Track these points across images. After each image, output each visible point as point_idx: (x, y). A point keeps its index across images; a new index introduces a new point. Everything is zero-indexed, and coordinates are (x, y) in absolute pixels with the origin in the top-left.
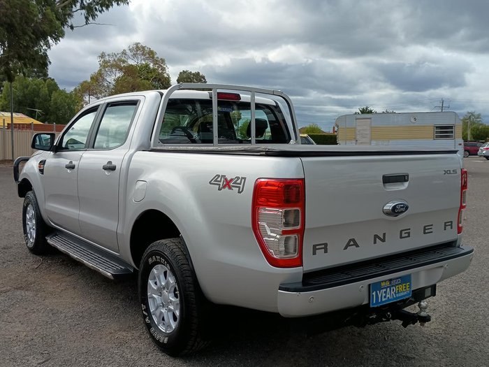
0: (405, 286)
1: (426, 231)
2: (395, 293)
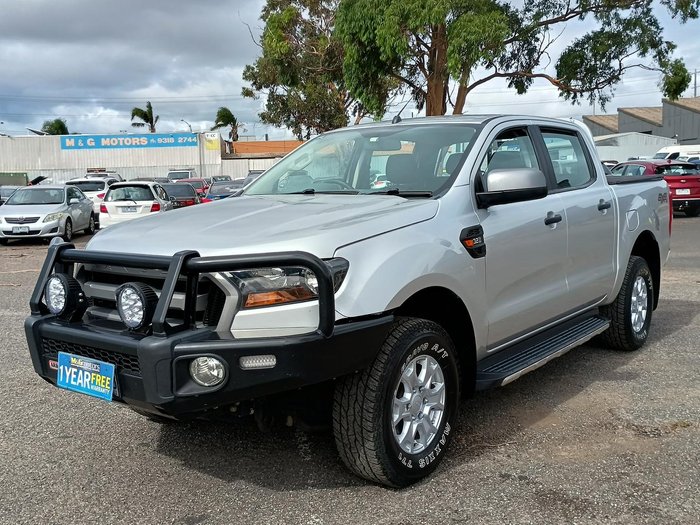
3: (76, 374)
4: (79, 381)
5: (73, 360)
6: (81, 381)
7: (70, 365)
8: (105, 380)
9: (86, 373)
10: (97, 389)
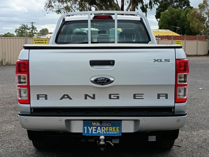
0: (116, 128)
1: (136, 97)
2: (106, 131)
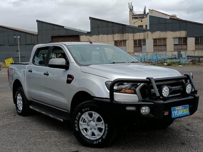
3: (178, 112)
4: (179, 113)
5: (176, 108)
6: (180, 113)
7: (175, 110)
8: (186, 110)
9: (181, 110)
10: (184, 113)
